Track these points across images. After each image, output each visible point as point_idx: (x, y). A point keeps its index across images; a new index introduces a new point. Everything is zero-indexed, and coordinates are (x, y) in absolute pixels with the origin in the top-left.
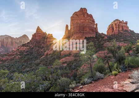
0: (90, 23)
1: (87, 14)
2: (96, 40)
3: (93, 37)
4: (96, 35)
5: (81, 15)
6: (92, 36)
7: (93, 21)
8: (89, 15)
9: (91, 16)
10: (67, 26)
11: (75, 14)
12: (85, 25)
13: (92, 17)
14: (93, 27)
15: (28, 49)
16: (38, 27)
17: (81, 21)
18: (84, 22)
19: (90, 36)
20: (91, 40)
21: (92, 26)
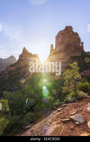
0: (76, 41)
1: (73, 32)
2: (81, 59)
3: (79, 56)
4: (82, 54)
5: (67, 33)
6: (77, 55)
7: (79, 40)
8: (75, 33)
9: (76, 34)
10: (52, 46)
11: (60, 33)
12: (71, 44)
13: (78, 35)
14: (79, 45)
15: (16, 69)
16: (24, 48)
17: (67, 40)
18: (70, 41)
19: (75, 55)
20: (76, 59)
21: (77, 44)
